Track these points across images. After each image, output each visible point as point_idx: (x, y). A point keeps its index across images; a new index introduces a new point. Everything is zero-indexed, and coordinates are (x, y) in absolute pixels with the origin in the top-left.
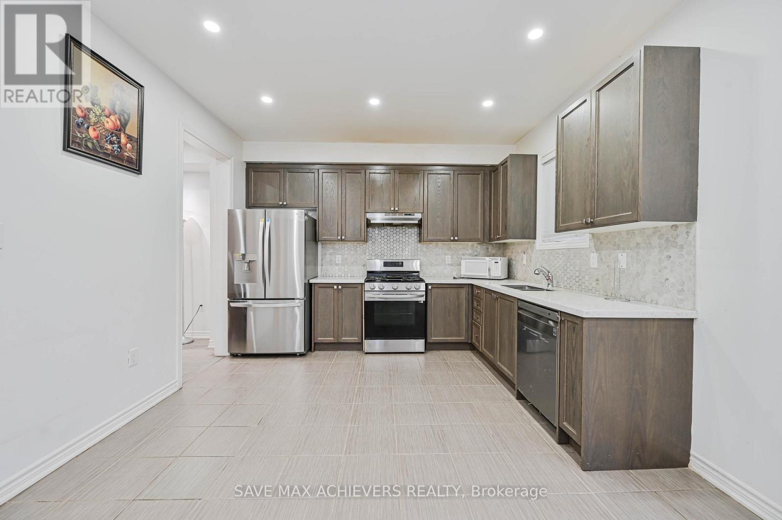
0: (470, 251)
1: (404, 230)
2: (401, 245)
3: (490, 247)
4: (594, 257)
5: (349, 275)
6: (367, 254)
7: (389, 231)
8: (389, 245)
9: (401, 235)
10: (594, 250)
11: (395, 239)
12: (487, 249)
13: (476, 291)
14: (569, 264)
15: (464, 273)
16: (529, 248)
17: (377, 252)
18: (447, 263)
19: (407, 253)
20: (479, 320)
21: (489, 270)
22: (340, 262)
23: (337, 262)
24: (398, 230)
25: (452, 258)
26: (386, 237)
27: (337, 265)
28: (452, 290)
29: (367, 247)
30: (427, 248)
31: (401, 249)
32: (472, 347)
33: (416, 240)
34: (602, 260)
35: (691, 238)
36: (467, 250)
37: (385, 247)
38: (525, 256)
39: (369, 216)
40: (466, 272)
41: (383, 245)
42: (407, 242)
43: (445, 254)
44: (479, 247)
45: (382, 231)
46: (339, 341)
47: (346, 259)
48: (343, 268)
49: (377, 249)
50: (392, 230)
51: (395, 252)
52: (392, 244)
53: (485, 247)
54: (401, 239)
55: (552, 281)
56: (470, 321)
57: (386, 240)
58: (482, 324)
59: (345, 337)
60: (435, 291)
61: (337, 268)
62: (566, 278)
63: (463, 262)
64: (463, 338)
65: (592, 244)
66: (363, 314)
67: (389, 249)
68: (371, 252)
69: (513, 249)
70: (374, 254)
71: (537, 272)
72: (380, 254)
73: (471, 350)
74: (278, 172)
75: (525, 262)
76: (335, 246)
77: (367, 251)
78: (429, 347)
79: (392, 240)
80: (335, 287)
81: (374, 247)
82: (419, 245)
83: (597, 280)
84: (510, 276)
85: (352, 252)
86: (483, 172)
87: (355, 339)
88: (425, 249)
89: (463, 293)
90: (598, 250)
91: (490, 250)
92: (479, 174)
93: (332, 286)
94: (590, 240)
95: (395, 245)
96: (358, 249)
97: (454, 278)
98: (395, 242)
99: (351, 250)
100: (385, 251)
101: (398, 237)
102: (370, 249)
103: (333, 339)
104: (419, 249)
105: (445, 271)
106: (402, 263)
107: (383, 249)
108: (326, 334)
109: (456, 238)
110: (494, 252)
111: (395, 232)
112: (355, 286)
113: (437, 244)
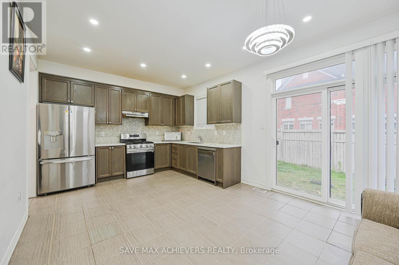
0: (166, 130)
1: (138, 120)
2: (136, 127)
3: (173, 128)
4: (216, 132)
5: (109, 142)
6: (119, 131)
7: (130, 120)
8: (131, 127)
9: (136, 122)
10: (216, 130)
11: (133, 124)
12: (172, 129)
13: (173, 146)
14: (207, 134)
15: (166, 139)
16: (191, 129)
17: (124, 130)
18: (157, 135)
19: (139, 130)
20: (176, 157)
21: (177, 137)
22: (104, 135)
23: (102, 135)
24: (135, 120)
25: (159, 133)
26: (129, 123)
27: (102, 137)
28: (164, 146)
29: (119, 128)
30: (148, 128)
31: (136, 129)
32: (171, 168)
33: (144, 125)
34: (218, 133)
35: (241, 127)
36: (165, 129)
37: (129, 128)
38: (189, 132)
39: (123, 112)
40: (167, 138)
41: (127, 127)
42: (139, 126)
43: (156, 131)
44: (169, 128)
45: (127, 120)
46: (112, 175)
47: (107, 134)
48: (105, 138)
49: (124, 128)
50: (132, 119)
51: (133, 130)
52: (132, 126)
53: (171, 128)
54: (136, 124)
55: (202, 140)
56: (171, 158)
57: (129, 124)
58: (178, 158)
59: (115, 173)
60: (158, 146)
61: (102, 138)
62: (206, 139)
63: (165, 134)
64: (168, 165)
65: (215, 128)
66: (125, 160)
67: (130, 129)
68: (121, 130)
69: (183, 129)
70: (123, 131)
71: (199, 137)
72: (126, 131)
73: (171, 170)
74: (66, 82)
75: (189, 134)
76: (100, 127)
77: (119, 129)
78: (156, 171)
79: (132, 124)
80: (110, 148)
81: (123, 128)
82: (145, 127)
83: (217, 139)
84: (182, 139)
85: (111, 130)
86: (172, 98)
87: (121, 173)
88: (147, 129)
89: (168, 147)
90: (217, 130)
91: (173, 129)
92: (171, 99)
93: (108, 147)
94: (215, 127)
95: (133, 127)
96: (114, 128)
97: (163, 141)
98: (134, 125)
99: (110, 129)
100: (129, 129)
101: (135, 123)
102: (121, 128)
103: (108, 175)
104: (145, 129)
105: (156, 138)
106: (138, 135)
107: (127, 128)
108: (104, 173)
109: (163, 124)
110: (174, 130)
111: (133, 120)
112: (121, 147)
113: (153, 127)
